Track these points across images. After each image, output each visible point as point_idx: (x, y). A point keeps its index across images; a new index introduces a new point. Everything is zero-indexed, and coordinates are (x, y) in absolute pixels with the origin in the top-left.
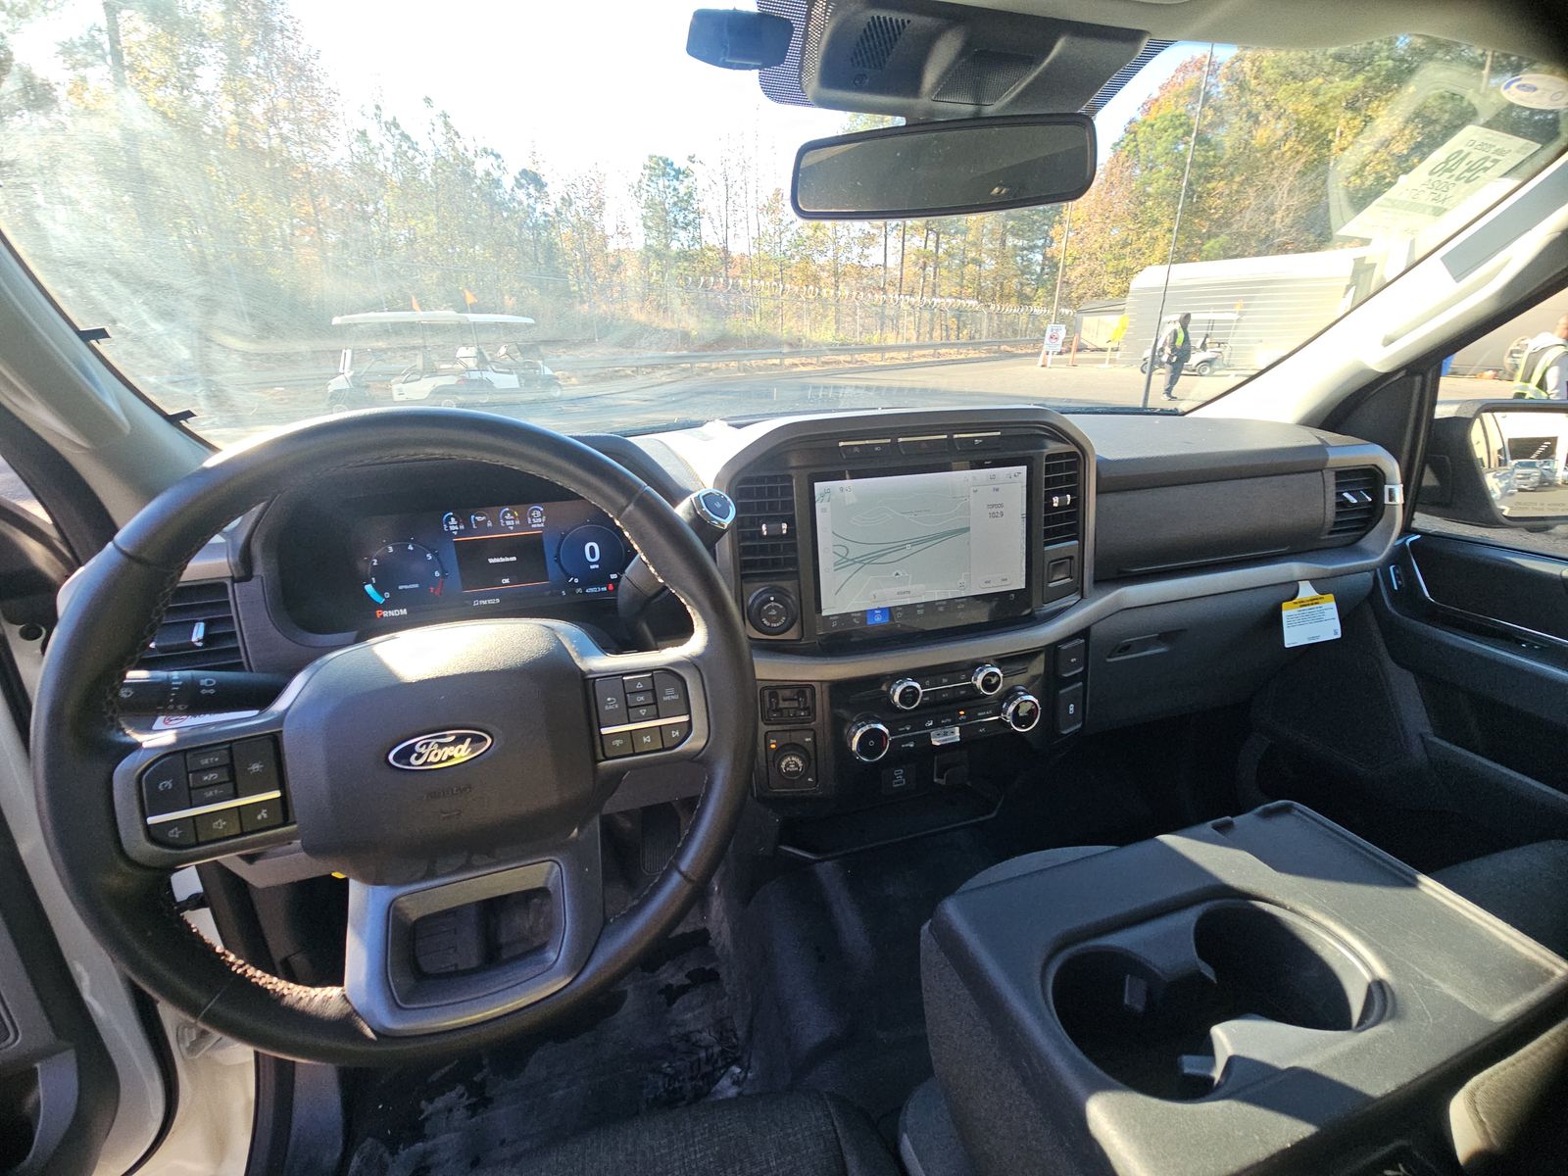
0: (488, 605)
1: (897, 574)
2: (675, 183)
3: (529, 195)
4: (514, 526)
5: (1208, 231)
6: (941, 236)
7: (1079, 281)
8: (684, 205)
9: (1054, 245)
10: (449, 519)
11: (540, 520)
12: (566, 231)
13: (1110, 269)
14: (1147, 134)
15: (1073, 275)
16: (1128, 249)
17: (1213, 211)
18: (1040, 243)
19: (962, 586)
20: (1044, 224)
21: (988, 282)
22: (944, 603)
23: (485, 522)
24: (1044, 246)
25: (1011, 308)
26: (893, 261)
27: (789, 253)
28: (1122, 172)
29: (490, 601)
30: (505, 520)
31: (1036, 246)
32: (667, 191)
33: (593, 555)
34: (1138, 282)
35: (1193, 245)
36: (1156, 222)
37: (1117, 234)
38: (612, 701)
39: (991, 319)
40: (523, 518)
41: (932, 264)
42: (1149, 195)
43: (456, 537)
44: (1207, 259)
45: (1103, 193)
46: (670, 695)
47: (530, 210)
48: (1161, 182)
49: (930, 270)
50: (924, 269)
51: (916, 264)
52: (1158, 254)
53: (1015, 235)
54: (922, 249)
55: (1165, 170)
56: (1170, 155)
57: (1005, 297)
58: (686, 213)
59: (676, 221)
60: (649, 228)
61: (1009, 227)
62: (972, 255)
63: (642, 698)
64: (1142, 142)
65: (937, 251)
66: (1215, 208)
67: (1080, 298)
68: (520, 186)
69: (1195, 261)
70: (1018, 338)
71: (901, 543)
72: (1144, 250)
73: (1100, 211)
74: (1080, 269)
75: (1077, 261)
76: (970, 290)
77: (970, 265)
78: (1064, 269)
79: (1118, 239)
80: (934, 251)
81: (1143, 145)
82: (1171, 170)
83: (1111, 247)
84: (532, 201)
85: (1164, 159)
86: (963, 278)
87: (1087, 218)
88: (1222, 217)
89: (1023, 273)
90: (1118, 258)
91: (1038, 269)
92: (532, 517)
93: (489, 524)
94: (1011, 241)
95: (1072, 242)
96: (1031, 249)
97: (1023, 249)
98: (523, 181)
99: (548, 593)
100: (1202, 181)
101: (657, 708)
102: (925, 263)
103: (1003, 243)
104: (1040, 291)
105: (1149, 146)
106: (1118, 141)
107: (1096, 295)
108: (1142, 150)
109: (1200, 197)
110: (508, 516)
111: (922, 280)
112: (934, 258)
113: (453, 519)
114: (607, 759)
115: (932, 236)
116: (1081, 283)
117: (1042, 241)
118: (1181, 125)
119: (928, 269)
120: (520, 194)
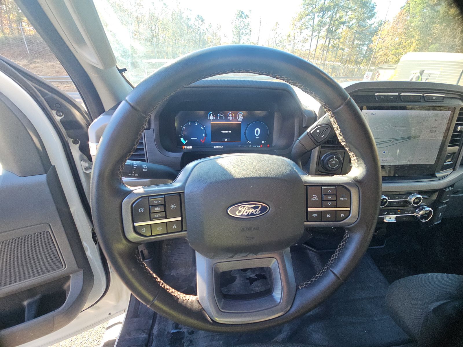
0: (219, 148)
1: (384, 152)
2: (244, 20)
3: (199, 23)
4: (232, 119)
5: (432, 42)
6: (331, 39)
7: (380, 57)
8: (246, 27)
9: (373, 43)
10: (210, 115)
11: (241, 118)
12: (209, 36)
13: (393, 53)
14: (413, 5)
15: (378, 55)
16: (401, 46)
17: (434, 35)
18: (367, 43)
19: (409, 160)
20: (370, 36)
21: (345, 57)
22: (400, 166)
23: (222, 117)
24: (368, 44)
25: (352, 66)
26: (313, 48)
27: (278, 45)
28: (403, 17)
29: (220, 147)
30: (229, 117)
31: (365, 44)
32: (241, 22)
33: (257, 133)
34: (403, 58)
35: (425, 46)
36: (413, 37)
37: (397, 40)
38: (315, 197)
39: (344, 70)
40: (235, 117)
41: (326, 49)
42: (412, 27)
43: (212, 121)
44: (430, 51)
45: (395, 25)
46: (343, 198)
47: (199, 28)
48: (417, 22)
49: (325, 52)
50: (323, 51)
51: (320, 49)
52: (412, 48)
53: (358, 40)
54: (324, 44)
55: (419, 18)
56: (421, 13)
57: (350, 62)
58: (247, 30)
59: (243, 33)
60: (234, 35)
61: (356, 37)
62: (341, 47)
63: (331, 197)
64: (412, 7)
65: (329, 45)
66: (435, 34)
67: (379, 63)
68: (197, 20)
69: (426, 52)
70: (354, 77)
71: (389, 140)
72: (407, 46)
73: (392, 31)
74: (381, 53)
75: (380, 50)
76: (338, 59)
77: (340, 50)
78: (375, 53)
79: (398, 42)
80: (328, 45)
81: (412, 8)
82: (421, 18)
83: (394, 45)
84: (200, 25)
85: (419, 14)
86: (336, 55)
87: (387, 34)
88: (437, 37)
89: (359, 54)
90: (396, 49)
91: (364, 52)
92: (239, 117)
93: (224, 118)
94: (356, 42)
95: (380, 42)
96: (363, 45)
97: (360, 45)
98: (198, 19)
99: (240, 146)
100: (431, 23)
101: (336, 202)
102: (324, 49)
103: (353, 43)
104: (364, 60)
105: (414, 9)
106: (402, 6)
107: (386, 62)
108: (411, 10)
109: (430, 29)
110: (231, 115)
111: (322, 55)
112: (327, 47)
113: (212, 115)
114: (308, 221)
115: (328, 40)
116: (380, 58)
117: (368, 42)
118: (426, 3)
119: (324, 51)
120: (196, 23)
